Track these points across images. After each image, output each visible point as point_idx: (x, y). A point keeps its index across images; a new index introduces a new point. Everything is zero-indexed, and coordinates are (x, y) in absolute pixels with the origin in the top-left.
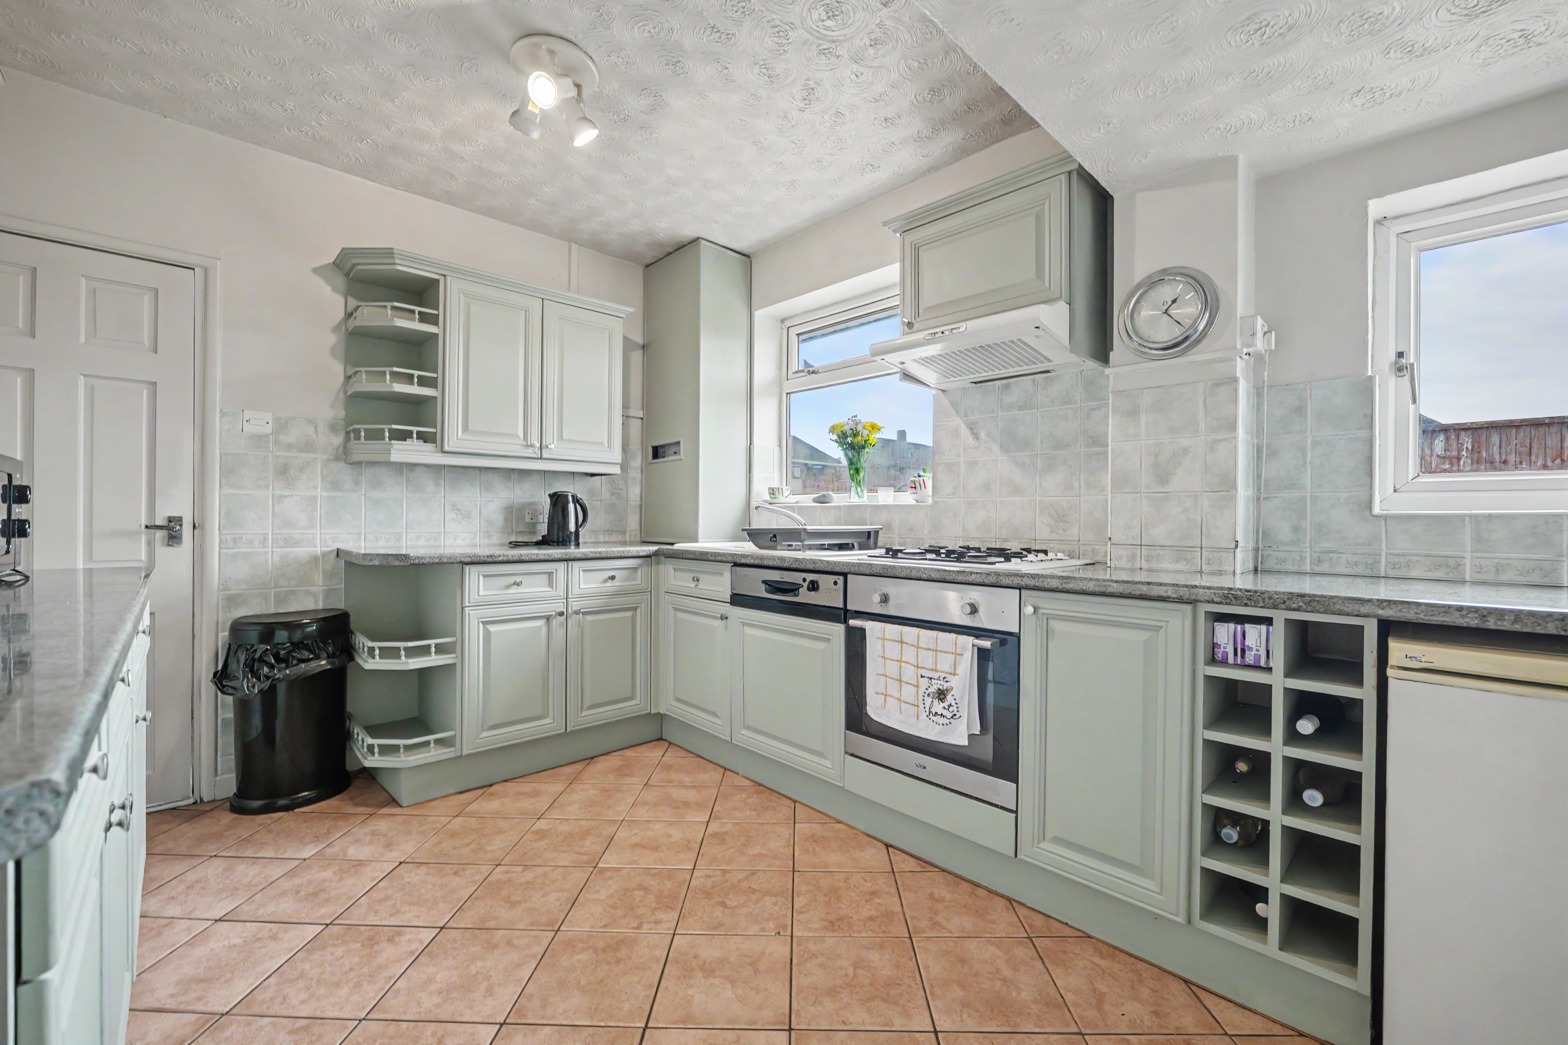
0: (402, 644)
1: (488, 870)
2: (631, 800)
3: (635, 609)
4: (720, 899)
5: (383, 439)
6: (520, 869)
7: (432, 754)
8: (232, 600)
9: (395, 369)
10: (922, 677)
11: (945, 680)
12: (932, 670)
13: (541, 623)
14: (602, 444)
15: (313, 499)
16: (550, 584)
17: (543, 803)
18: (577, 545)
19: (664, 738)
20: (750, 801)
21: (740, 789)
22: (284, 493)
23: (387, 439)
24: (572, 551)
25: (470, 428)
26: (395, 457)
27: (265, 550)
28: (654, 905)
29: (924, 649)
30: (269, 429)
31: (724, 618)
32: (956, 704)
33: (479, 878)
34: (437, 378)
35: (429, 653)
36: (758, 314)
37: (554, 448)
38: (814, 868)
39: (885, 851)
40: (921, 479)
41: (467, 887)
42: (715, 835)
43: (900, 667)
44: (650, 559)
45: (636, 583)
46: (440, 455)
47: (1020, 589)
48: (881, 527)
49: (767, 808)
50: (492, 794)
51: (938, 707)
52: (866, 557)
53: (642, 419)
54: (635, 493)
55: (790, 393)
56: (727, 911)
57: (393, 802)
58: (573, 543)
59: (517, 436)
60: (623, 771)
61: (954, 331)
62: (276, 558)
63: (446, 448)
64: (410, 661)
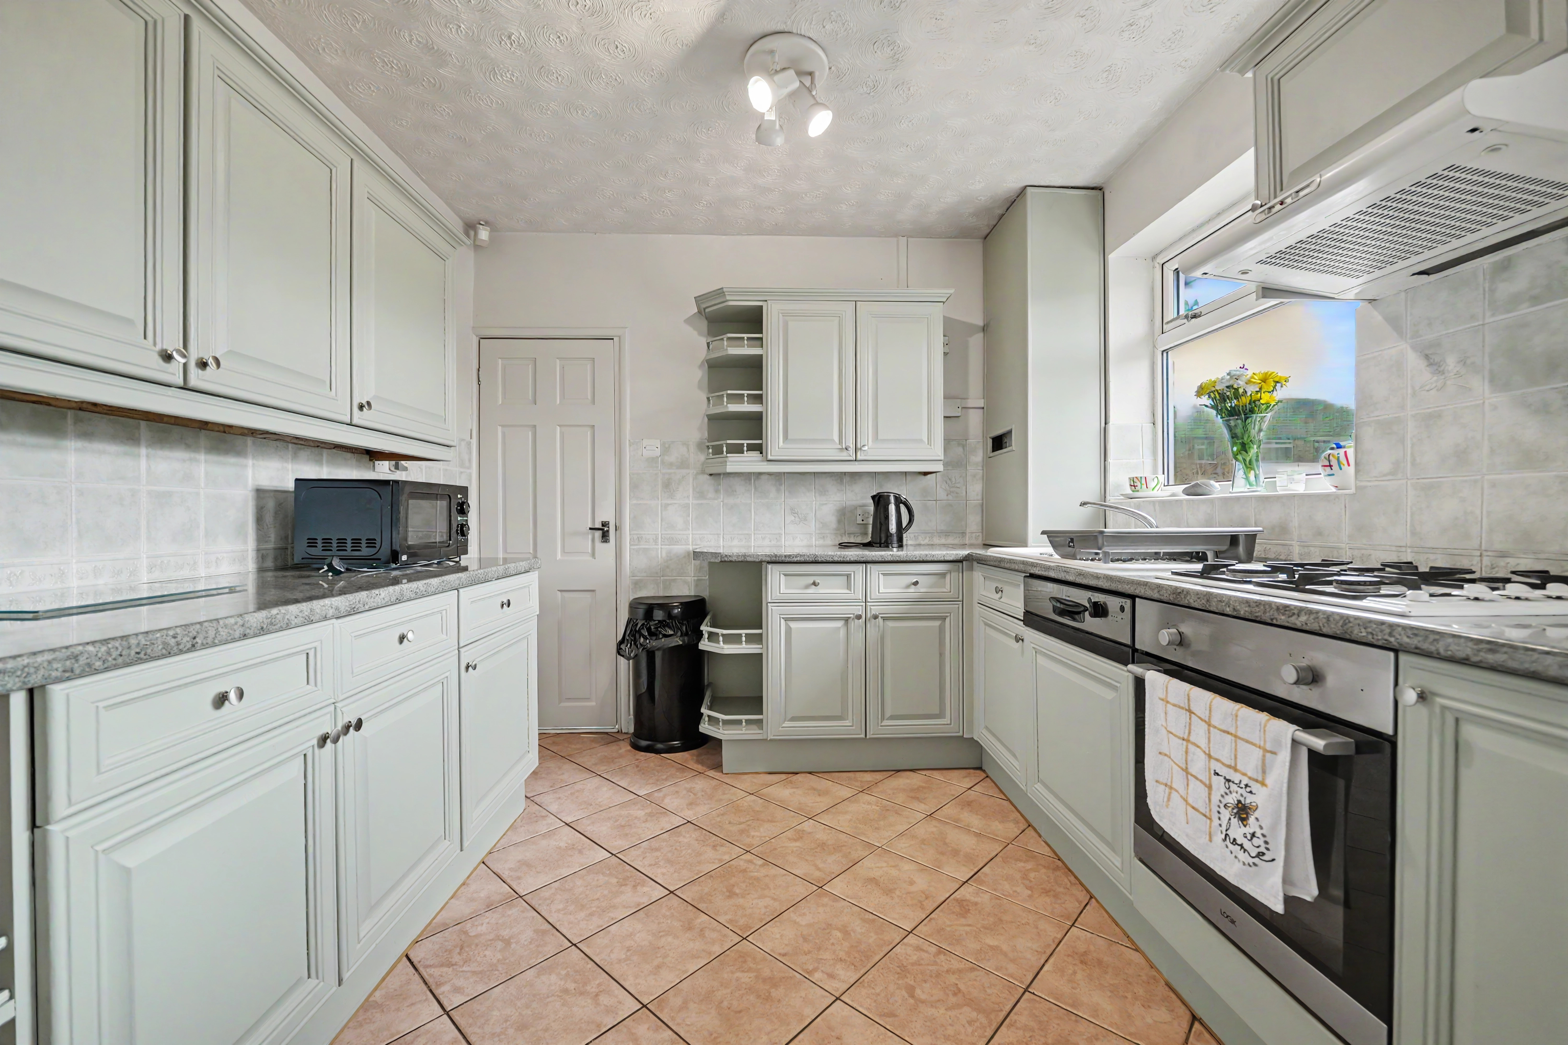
0: (743, 632)
1: (739, 852)
2: (902, 828)
3: (944, 619)
4: (912, 983)
5: (722, 453)
6: (760, 862)
7: (743, 732)
8: (637, 584)
9: (729, 392)
10: (1217, 774)
11: (1248, 789)
12: (1229, 767)
13: (840, 624)
14: (921, 441)
15: (687, 506)
16: (849, 587)
17: (824, 802)
18: (901, 546)
19: (983, 768)
20: (1032, 875)
21: (1030, 855)
22: (669, 502)
23: (725, 453)
24: (894, 553)
25: (789, 437)
26: (730, 469)
27: (656, 547)
28: (842, 955)
29: (1219, 729)
30: (658, 452)
31: (1019, 639)
32: (1264, 836)
33: (727, 858)
34: (762, 395)
35: (741, 642)
36: (1111, 257)
37: (870, 449)
38: (1057, 999)
39: (1185, 1025)
40: (1342, 451)
41: (713, 862)
42: (960, 902)
43: (1187, 748)
44: (960, 564)
45: (945, 590)
46: (766, 463)
47: (1396, 651)
48: (1260, 529)
49: (1046, 892)
50: (791, 782)
51: (1238, 831)
52: (1168, 575)
53: (983, 408)
54: (975, 490)
55: (1166, 351)
56: (912, 1001)
57: (718, 766)
58: (895, 545)
59: (833, 440)
60: (916, 794)
61: (1302, 194)
62: (664, 555)
63: (770, 457)
64: (726, 646)
